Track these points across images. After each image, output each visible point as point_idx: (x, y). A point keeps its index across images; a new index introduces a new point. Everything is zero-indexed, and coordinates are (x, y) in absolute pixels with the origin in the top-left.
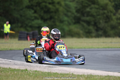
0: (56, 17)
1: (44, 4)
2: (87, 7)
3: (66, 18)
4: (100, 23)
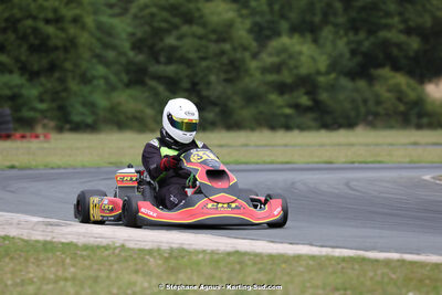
0: (68, 65)
1: (29, 22)
2: (168, 31)
4: (209, 83)
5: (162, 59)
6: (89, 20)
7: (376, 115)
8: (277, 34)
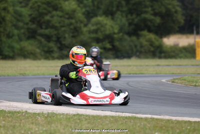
2: (46, 14)
3: (16, 32)
4: (65, 38)
5: (44, 27)
6: (11, 9)
7: (141, 52)
8: (96, 15)
